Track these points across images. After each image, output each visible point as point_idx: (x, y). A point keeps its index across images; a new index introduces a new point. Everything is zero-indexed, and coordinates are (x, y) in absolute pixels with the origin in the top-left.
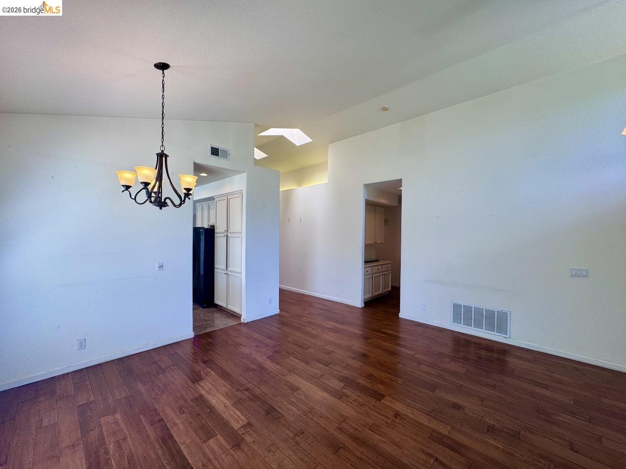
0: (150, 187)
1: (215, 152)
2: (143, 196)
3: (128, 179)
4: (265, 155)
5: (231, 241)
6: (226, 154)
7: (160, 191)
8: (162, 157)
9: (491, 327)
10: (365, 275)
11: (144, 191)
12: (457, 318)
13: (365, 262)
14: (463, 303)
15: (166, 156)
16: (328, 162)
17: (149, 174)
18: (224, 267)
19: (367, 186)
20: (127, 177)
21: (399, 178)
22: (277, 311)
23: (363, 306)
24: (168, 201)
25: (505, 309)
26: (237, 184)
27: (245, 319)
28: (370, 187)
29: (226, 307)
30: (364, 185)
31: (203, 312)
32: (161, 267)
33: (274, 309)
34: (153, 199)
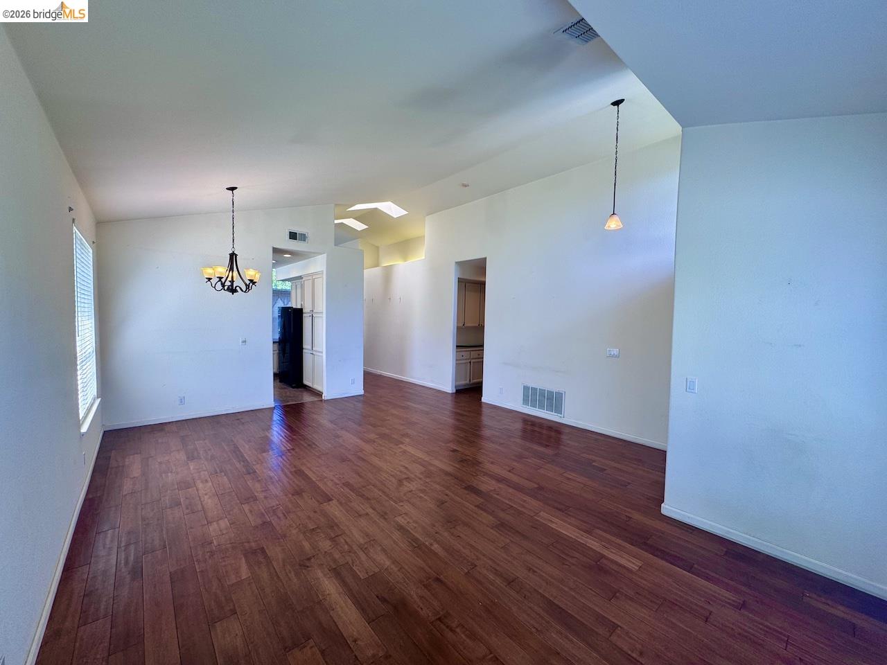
0: (223, 280)
1: (293, 236)
2: (219, 286)
3: (210, 274)
4: (366, 227)
5: (316, 320)
6: (303, 237)
7: (232, 281)
8: (233, 256)
9: (550, 408)
10: (457, 360)
11: (220, 283)
12: (525, 401)
13: (457, 346)
14: (531, 385)
15: (236, 255)
16: (424, 237)
17: (222, 270)
18: (310, 347)
19: (459, 264)
20: (209, 272)
21: (484, 257)
22: (362, 392)
23: (454, 391)
24: (238, 288)
25: (561, 390)
26: (317, 265)
27: (326, 396)
28: (461, 265)
29: (312, 386)
30: (456, 263)
31: (291, 392)
32: (244, 342)
33: (358, 389)
34: (226, 288)
